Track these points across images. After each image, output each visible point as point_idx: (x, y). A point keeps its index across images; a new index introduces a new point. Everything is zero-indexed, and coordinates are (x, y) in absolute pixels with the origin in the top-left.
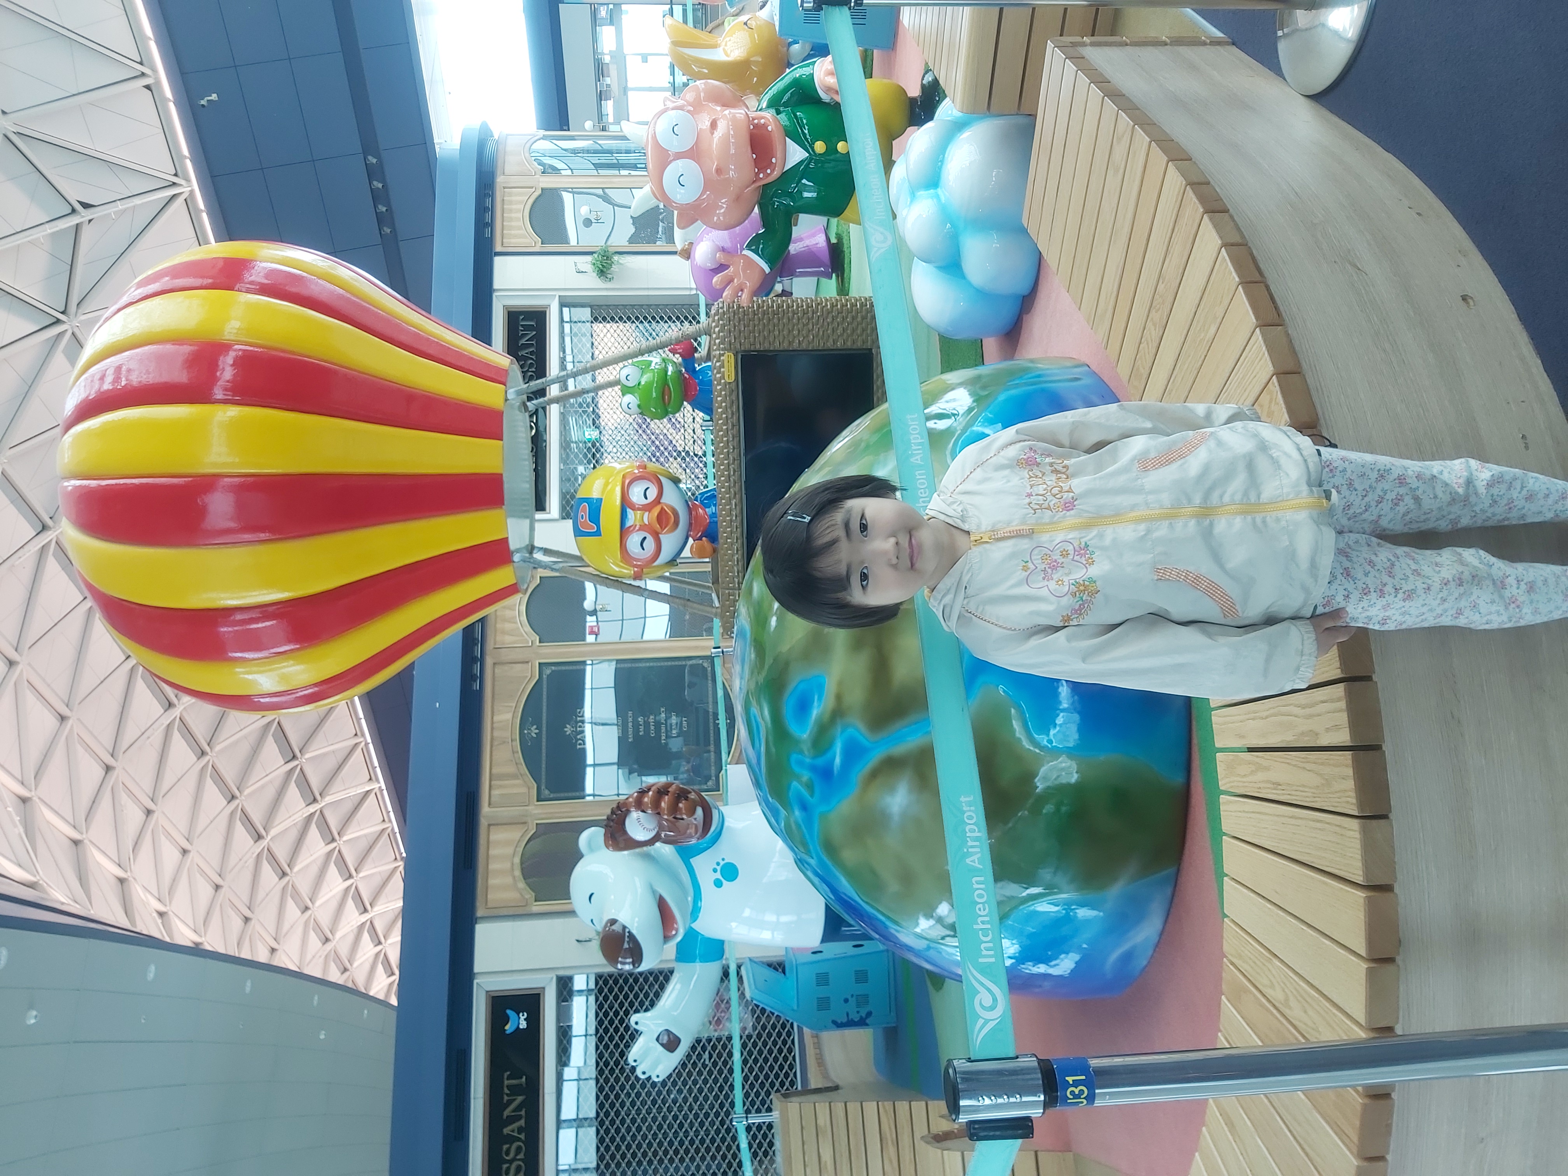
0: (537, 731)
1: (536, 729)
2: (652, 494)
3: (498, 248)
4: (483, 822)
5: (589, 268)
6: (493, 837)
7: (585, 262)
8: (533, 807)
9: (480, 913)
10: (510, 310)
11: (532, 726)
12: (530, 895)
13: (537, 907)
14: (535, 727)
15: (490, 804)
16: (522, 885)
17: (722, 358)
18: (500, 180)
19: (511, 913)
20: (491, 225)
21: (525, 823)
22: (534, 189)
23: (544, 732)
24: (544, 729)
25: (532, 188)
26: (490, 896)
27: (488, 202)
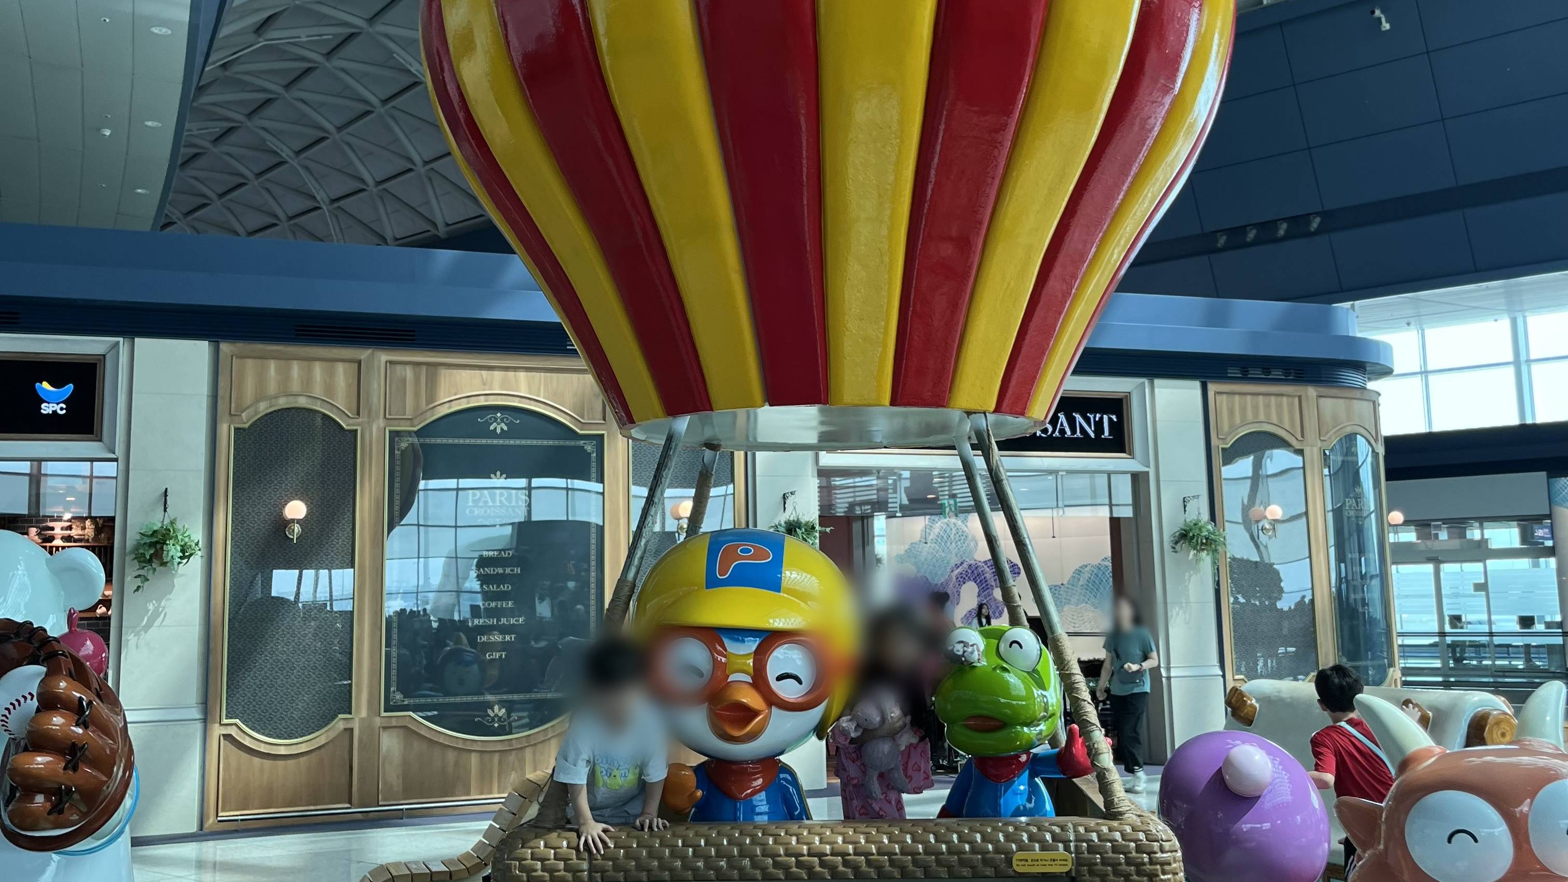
0: (499, 431)
1: (502, 429)
2: (789, 691)
3: (1212, 388)
4: (364, 354)
5: (1191, 516)
6: (340, 368)
7: (1199, 510)
8: (382, 425)
9: (225, 347)
10: (1124, 401)
11: (506, 424)
12: (247, 419)
13: (225, 431)
14: (505, 428)
15: (391, 362)
16: (264, 408)
17: (1061, 845)
18: (1311, 391)
19: (220, 392)
20: (1245, 378)
21: (358, 414)
22: (1300, 438)
23: (495, 442)
24: (501, 442)
25: (1303, 436)
26: (250, 363)
27: (1277, 373)
